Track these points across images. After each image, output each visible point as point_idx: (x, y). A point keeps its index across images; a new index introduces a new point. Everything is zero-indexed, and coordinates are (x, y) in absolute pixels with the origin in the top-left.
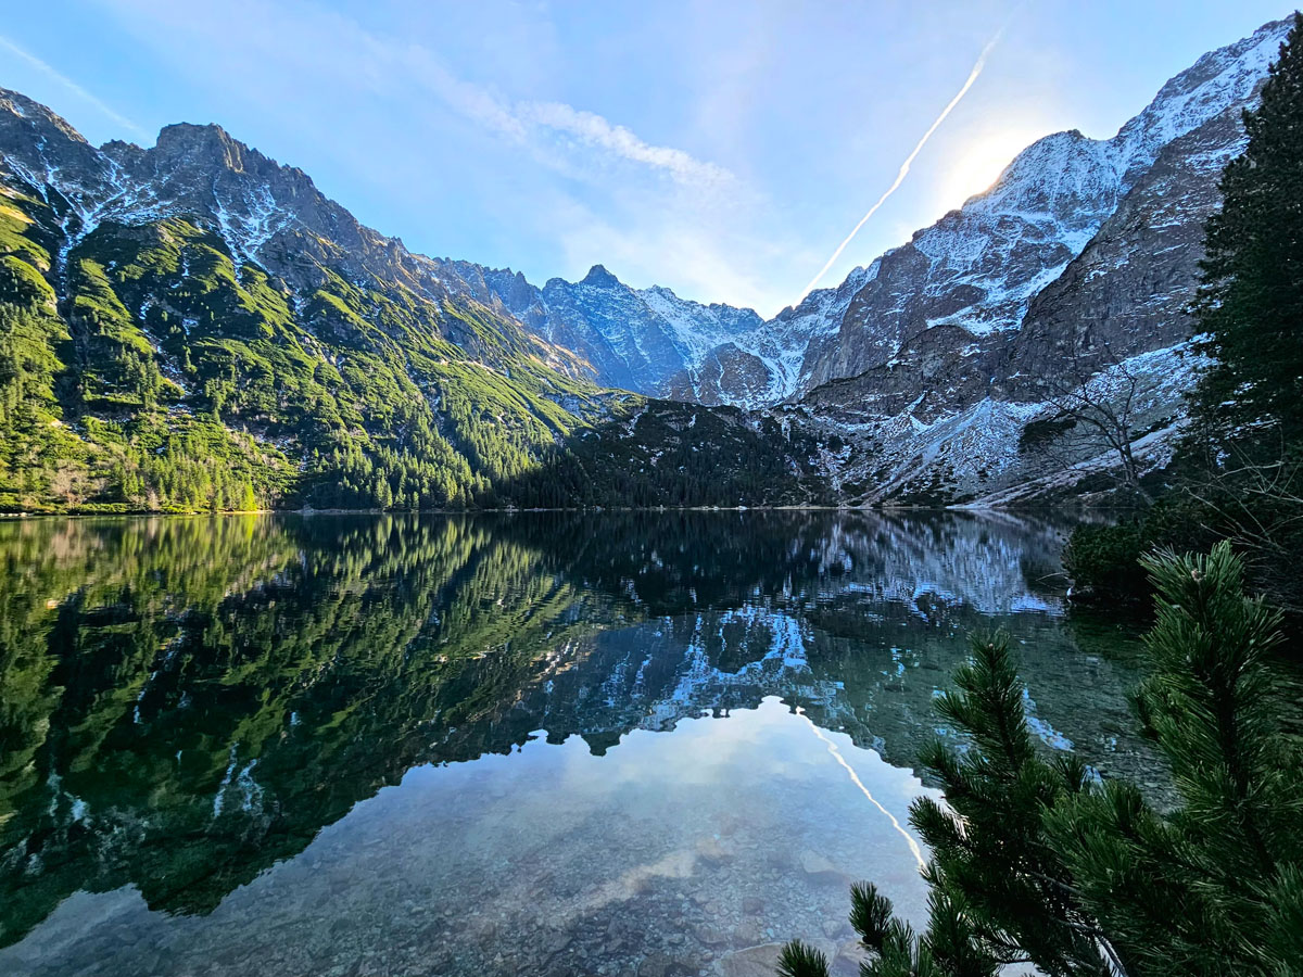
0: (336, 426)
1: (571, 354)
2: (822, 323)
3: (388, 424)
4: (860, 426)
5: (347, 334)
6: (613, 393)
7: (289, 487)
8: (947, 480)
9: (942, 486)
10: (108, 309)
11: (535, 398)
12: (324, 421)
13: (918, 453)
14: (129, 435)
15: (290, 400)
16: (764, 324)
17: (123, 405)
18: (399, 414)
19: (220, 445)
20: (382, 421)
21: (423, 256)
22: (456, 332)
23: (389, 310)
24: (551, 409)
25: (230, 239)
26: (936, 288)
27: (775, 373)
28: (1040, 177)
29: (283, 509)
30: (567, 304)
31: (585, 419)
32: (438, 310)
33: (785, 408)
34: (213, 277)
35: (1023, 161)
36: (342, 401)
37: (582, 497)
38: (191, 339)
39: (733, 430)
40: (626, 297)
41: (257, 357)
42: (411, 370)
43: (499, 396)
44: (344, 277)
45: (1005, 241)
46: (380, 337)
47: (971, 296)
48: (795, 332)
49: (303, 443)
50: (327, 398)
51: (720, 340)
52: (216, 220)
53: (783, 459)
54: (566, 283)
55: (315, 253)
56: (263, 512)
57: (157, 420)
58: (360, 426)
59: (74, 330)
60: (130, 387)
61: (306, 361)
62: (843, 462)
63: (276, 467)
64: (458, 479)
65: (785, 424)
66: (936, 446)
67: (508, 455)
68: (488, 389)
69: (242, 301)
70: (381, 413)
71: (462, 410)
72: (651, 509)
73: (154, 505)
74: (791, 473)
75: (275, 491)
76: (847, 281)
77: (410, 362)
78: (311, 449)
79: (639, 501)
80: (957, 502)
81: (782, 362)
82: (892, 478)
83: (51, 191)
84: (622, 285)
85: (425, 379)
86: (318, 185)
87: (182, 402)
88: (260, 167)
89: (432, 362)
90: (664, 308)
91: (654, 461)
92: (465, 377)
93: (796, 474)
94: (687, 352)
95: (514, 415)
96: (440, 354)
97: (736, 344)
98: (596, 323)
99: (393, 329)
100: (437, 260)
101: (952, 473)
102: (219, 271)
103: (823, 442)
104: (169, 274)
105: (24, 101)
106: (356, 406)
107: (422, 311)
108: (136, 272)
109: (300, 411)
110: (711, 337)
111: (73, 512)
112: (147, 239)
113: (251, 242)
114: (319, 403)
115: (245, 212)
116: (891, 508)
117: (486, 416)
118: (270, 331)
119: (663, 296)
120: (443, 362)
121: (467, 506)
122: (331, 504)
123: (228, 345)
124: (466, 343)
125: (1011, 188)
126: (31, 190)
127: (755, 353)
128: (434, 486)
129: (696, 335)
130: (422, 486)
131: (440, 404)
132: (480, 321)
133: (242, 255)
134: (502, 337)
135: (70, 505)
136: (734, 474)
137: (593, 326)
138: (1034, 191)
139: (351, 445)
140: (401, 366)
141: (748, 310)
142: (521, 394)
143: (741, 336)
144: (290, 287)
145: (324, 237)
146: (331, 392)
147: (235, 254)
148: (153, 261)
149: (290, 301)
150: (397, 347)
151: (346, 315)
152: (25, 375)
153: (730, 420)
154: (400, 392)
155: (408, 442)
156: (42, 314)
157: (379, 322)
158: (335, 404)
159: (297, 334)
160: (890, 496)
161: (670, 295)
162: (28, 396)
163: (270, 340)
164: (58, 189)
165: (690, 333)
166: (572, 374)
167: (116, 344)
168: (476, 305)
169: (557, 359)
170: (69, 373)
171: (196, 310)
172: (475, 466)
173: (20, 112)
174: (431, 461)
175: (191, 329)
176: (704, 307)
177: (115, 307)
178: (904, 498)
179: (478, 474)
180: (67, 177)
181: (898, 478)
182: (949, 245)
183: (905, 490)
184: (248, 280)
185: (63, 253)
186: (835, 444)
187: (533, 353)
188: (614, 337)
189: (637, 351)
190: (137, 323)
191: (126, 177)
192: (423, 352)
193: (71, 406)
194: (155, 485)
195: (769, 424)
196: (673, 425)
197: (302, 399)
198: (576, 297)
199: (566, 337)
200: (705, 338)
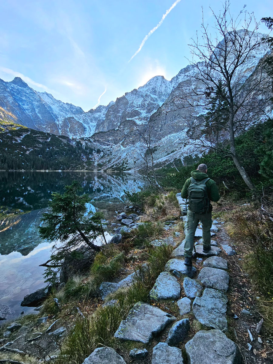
2: (102, 115)
4: (107, 147)
8: (126, 164)
9: (124, 165)
13: (120, 156)
16: (84, 113)
26: (130, 110)
27: (87, 129)
28: (155, 86)
30: (2, 89)
33: (85, 139)
35: (152, 81)
39: (65, 144)
40: (32, 93)
45: (146, 101)
47: (137, 113)
48: (94, 117)
51: (69, 115)
53: (81, 155)
54: (2, 81)
62: (100, 157)
65: (84, 144)
66: (125, 153)
74: (83, 159)
76: (109, 104)
80: (127, 170)
81: (90, 126)
82: (112, 163)
84: (30, 88)
90: (49, 101)
91: (28, 152)
93: (84, 160)
94: (57, 118)
97: (75, 118)
98: (17, 100)
101: (127, 162)
103: (95, 151)
110: (66, 114)
116: (109, 171)
119: (49, 96)
125: (149, 87)
127: (81, 122)
129: (60, 112)
136: (61, 159)
138: (154, 89)
141: (79, 107)
143: (77, 115)
153: (65, 141)
160: (110, 168)
161: (52, 97)
165: (58, 111)
176: (64, 103)
178: (113, 168)
181: (114, 162)
182: (134, 99)
183: (114, 166)
186: (99, 151)
188: (26, 107)
189: (36, 114)
195: (78, 143)
196: (40, 140)
198: (7, 87)
200: (64, 114)
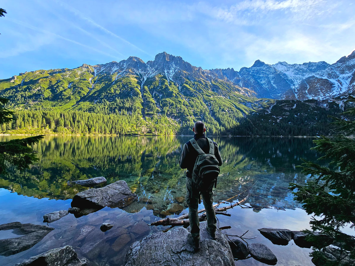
0: (188, 115)
1: (248, 89)
3: (199, 114)
5: (190, 93)
6: (263, 100)
7: (179, 130)
10: (148, 95)
11: (237, 104)
12: (185, 114)
14: (152, 120)
15: (179, 110)
16: (330, 66)
17: (151, 114)
18: (201, 111)
19: (166, 121)
20: (197, 113)
21: (206, 70)
22: (215, 88)
23: (199, 86)
24: (242, 107)
25: (167, 76)
27: (336, 84)
29: (178, 135)
30: (247, 75)
31: (253, 109)
32: (210, 83)
33: (341, 97)
34: (164, 85)
36: (189, 110)
37: (252, 132)
38: (161, 99)
39: (314, 109)
40: (268, 68)
41: (172, 101)
42: (204, 100)
43: (227, 104)
44: (189, 80)
46: (197, 93)
48: (347, 66)
49: (181, 120)
50: (186, 109)
51: (307, 76)
52: (164, 72)
54: (246, 68)
55: (183, 75)
56: (174, 136)
57: (156, 117)
58: (193, 115)
59: (144, 100)
60: (152, 110)
61: (181, 101)
63: (176, 125)
64: (216, 128)
65: (341, 103)
67: (229, 121)
68: (223, 103)
69: (169, 89)
70: (197, 112)
71: (216, 109)
72: (277, 136)
73: (156, 134)
75: (176, 131)
77: (203, 98)
78: (183, 121)
79: (272, 134)
81: (340, 79)
83: (140, 74)
84: (266, 65)
85: (207, 102)
86: (183, 59)
87: (160, 112)
88: (172, 58)
89: (209, 97)
90: (283, 69)
91: (278, 121)
92: (217, 100)
94: (292, 82)
95: (231, 109)
96: (211, 95)
98: (257, 78)
99: (200, 90)
100: (210, 70)
102: (166, 83)
104: (157, 86)
105: (136, 58)
106: (192, 110)
107: (206, 84)
108: (152, 87)
109: (180, 112)
110: (303, 75)
111: (145, 135)
112: (154, 80)
113: (171, 76)
114: (184, 110)
115: (169, 69)
117: (223, 110)
118: (174, 95)
119: (282, 65)
120: (212, 97)
121: (218, 135)
122: (187, 134)
123: (168, 99)
124: (217, 91)
126: (137, 75)
127: (325, 78)
128: (210, 130)
129: (296, 76)
130: (207, 129)
131: (211, 108)
132: (221, 84)
133: (169, 79)
134: (227, 88)
135: (145, 134)
137: (256, 80)
139: (191, 120)
140: (201, 99)
141: (321, 62)
142: (233, 103)
143: (318, 72)
144: (178, 84)
145: (185, 71)
146: (186, 108)
147: (168, 79)
148: (155, 84)
149: (178, 88)
150: (201, 95)
151: (189, 89)
152: (138, 110)
153: (312, 105)
154: (201, 106)
155: (203, 118)
156: (140, 98)
157: (197, 89)
158: (187, 110)
159: (180, 95)
161: (285, 64)
162: (138, 114)
163: (175, 97)
164: (141, 73)
165: (294, 75)
166: (249, 95)
167: (149, 102)
168: (220, 80)
169: (244, 92)
170: (143, 108)
171: (162, 93)
172: (220, 124)
173: (135, 60)
174: (209, 123)
175: (161, 97)
177: (149, 95)
179: (221, 126)
180: (142, 71)
184: (170, 84)
185: (142, 85)
187: (236, 91)
188: (263, 82)
189: (272, 85)
190: (153, 97)
191: (150, 68)
192: (207, 95)
193: (144, 115)
194: (156, 130)
195: (332, 104)
196: (286, 108)
197: (181, 110)
198: (250, 72)
199: (246, 85)
200: (300, 76)
